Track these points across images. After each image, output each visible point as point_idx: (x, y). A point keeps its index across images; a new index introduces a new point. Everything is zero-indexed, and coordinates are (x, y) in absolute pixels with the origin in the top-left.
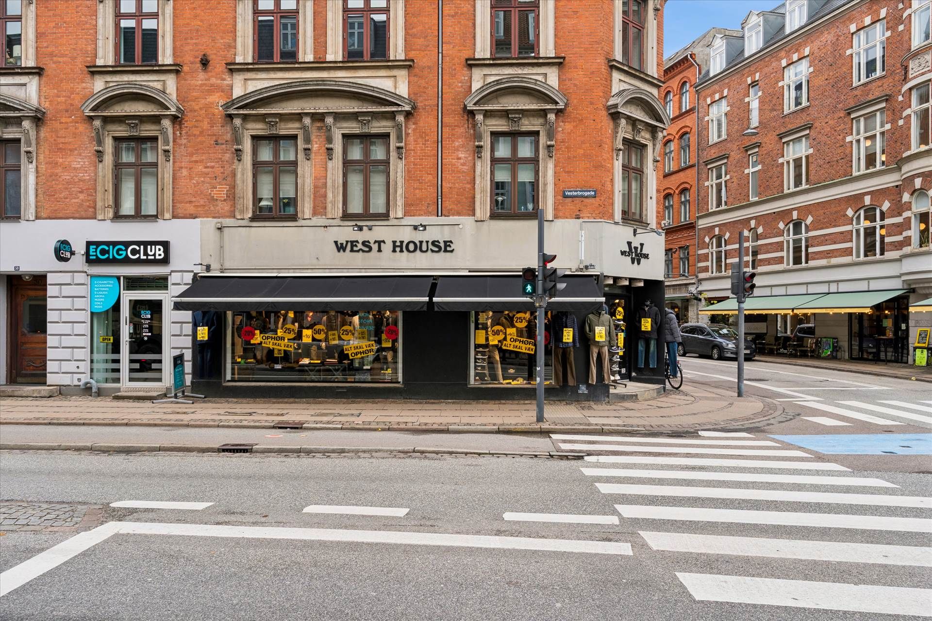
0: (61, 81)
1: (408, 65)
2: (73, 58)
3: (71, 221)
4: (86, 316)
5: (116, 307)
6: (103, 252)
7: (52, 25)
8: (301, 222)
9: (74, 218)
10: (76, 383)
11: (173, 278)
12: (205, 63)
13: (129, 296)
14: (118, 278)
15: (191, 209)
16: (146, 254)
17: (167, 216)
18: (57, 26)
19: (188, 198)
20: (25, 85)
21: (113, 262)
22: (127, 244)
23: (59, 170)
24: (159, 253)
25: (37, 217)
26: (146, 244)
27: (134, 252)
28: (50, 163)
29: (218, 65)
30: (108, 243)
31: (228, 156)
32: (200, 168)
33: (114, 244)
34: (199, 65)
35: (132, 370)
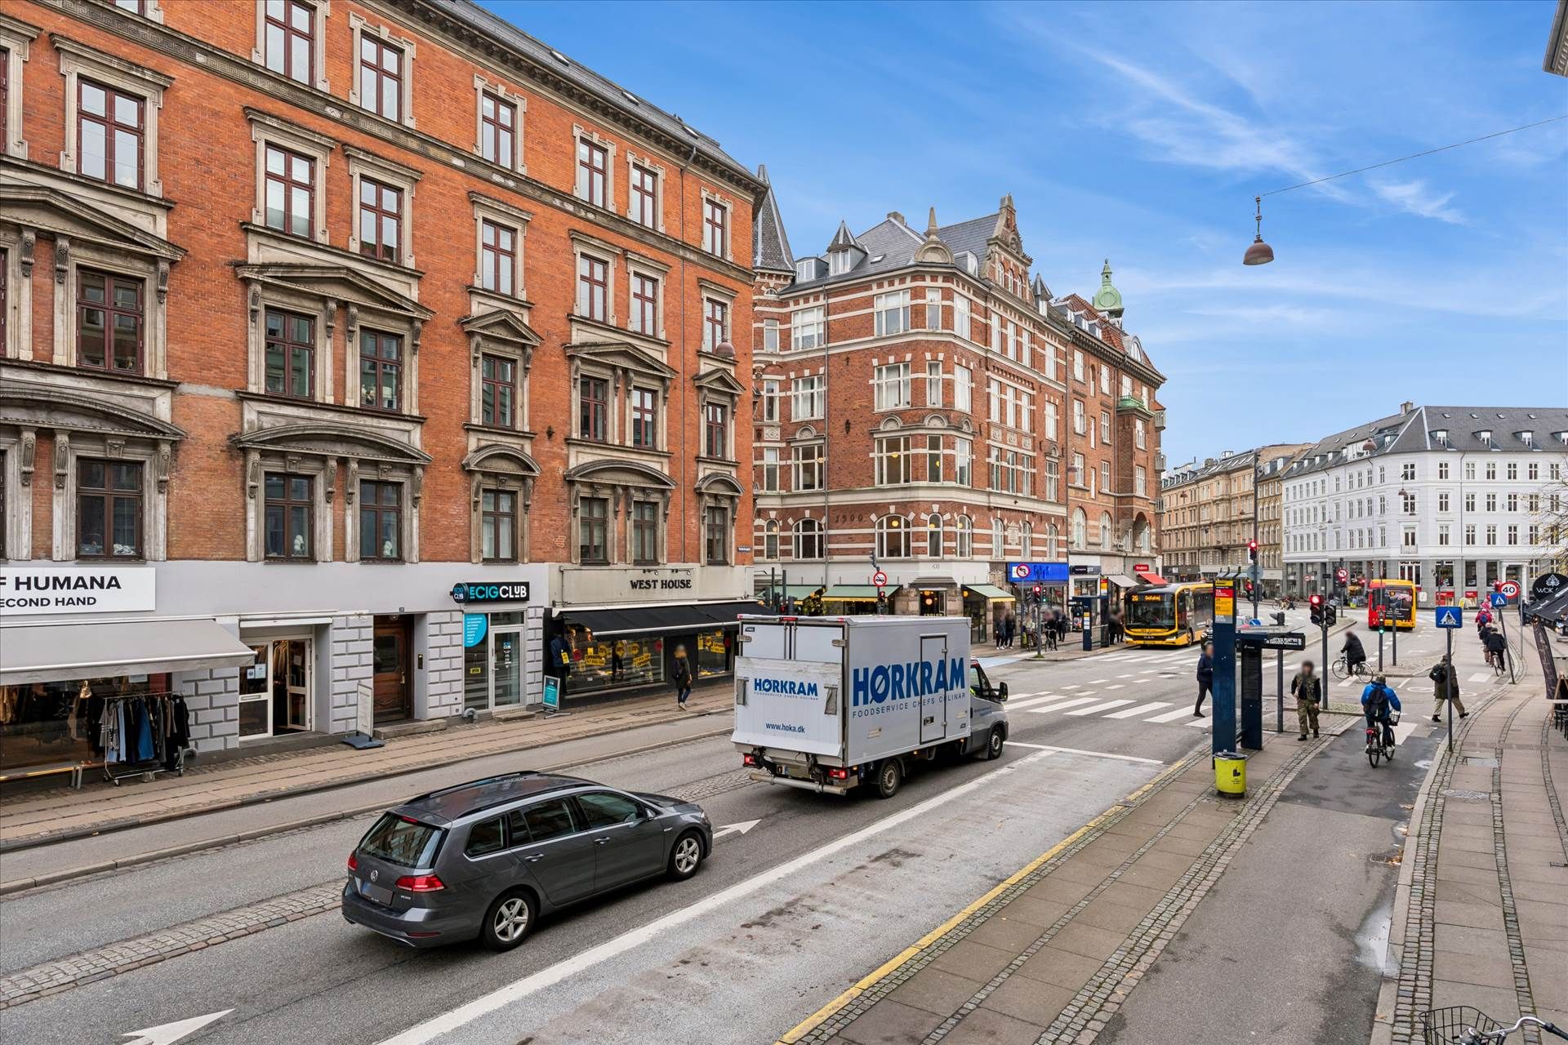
0: (440, 432)
1: (668, 455)
2: (450, 413)
3: (449, 564)
4: (461, 652)
5: (485, 641)
6: (481, 592)
7: (431, 378)
8: (611, 566)
9: (451, 561)
10: (455, 713)
11: (531, 612)
12: (550, 434)
13: (494, 630)
14: (487, 615)
15: (540, 554)
16: (513, 593)
17: (526, 560)
18: (435, 380)
19: (539, 546)
20: (409, 431)
21: (489, 601)
22: (499, 585)
23: (438, 516)
24: (521, 591)
25: (421, 560)
26: (513, 584)
27: (505, 592)
28: (430, 508)
29: (559, 437)
30: (485, 585)
31: (565, 512)
32: (547, 520)
33: (489, 585)
34: (546, 435)
35: (497, 696)
